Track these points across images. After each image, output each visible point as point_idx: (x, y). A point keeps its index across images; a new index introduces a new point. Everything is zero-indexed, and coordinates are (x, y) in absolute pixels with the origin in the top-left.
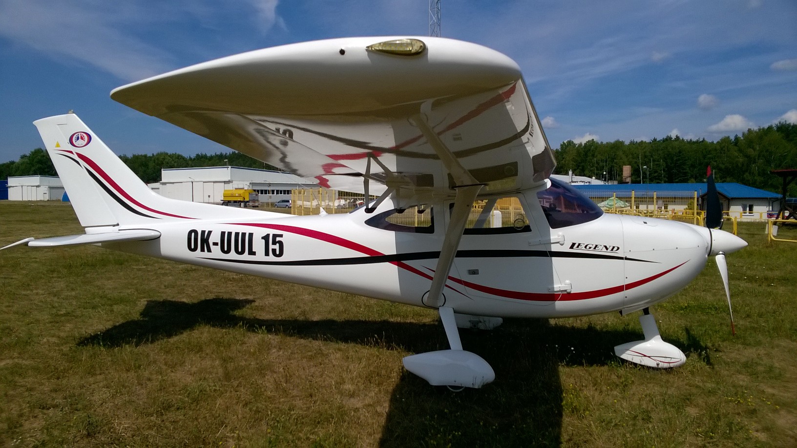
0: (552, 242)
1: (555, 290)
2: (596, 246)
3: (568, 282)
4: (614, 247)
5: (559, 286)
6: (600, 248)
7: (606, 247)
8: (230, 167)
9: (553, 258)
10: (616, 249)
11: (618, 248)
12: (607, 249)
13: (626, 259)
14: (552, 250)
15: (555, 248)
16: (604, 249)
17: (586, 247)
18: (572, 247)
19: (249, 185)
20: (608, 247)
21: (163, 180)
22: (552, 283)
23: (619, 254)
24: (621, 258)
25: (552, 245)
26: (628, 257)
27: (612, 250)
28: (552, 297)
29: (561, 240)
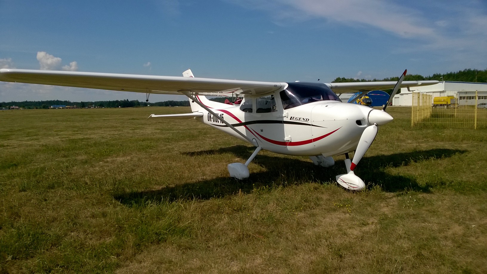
0: (283, 116)
1: (285, 140)
2: (300, 118)
3: (290, 136)
4: (307, 119)
5: (287, 138)
6: (301, 119)
7: (303, 119)
8: (444, 81)
9: (284, 124)
10: (308, 120)
11: (309, 120)
12: (304, 120)
13: (312, 125)
14: (284, 120)
15: (285, 119)
16: (303, 120)
17: (296, 119)
18: (291, 119)
19: (457, 93)
20: (304, 119)
21: (402, 92)
22: (284, 137)
23: (309, 123)
24: (310, 125)
25: (284, 118)
26: (313, 124)
27: (306, 121)
28: (285, 144)
29: (286, 115)
